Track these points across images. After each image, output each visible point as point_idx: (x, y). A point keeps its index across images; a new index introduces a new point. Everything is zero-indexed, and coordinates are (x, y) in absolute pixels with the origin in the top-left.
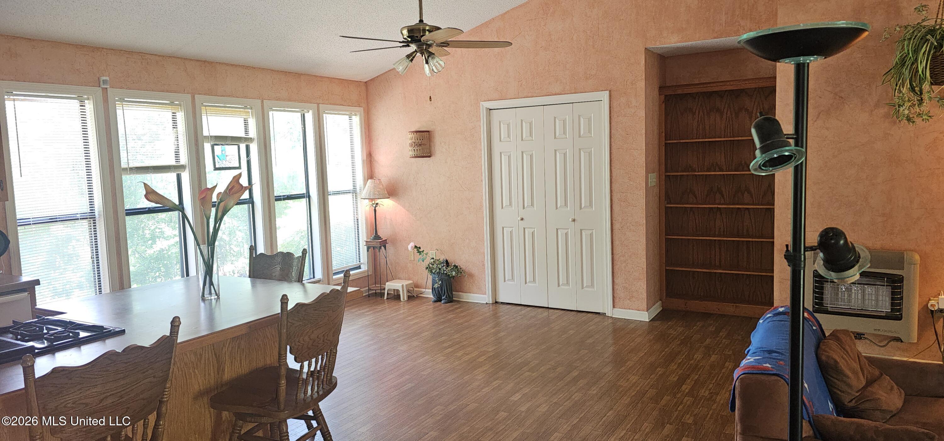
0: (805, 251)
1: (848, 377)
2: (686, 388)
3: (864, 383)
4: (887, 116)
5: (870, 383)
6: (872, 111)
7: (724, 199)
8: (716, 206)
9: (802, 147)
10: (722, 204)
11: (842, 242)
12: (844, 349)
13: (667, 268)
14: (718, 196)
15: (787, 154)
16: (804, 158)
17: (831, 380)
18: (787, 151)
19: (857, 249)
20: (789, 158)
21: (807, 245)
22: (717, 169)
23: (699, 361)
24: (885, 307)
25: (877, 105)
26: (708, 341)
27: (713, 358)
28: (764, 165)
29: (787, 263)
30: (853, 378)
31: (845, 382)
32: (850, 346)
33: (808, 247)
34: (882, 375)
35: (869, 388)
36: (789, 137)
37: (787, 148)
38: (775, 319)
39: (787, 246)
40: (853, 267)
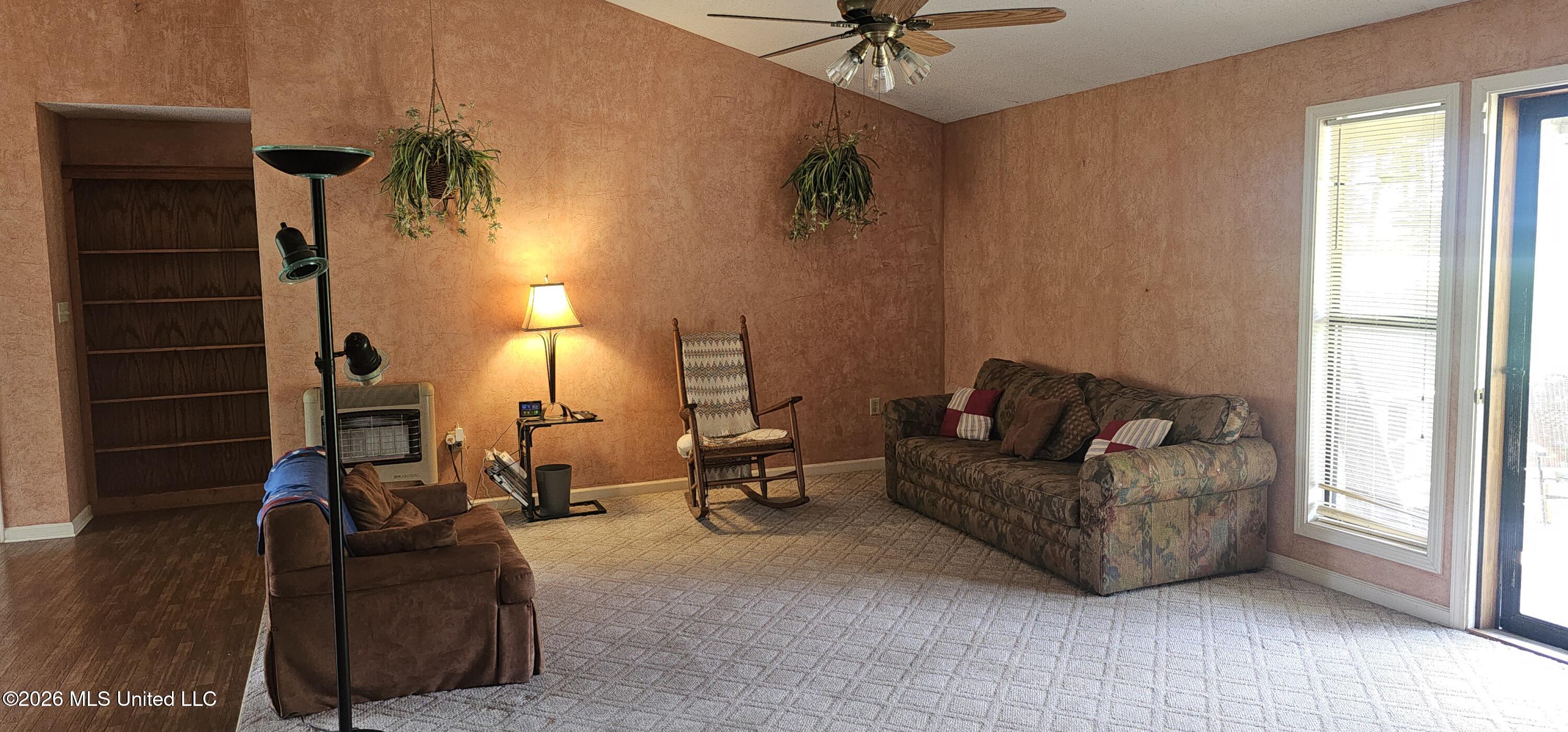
0: (334, 357)
1: (375, 506)
2: (166, 595)
3: (390, 513)
4: (388, 229)
5: (395, 512)
6: (372, 222)
7: (183, 338)
8: (173, 349)
9: (324, 257)
10: (182, 346)
11: (366, 345)
12: (368, 482)
13: (98, 451)
14: (173, 333)
15: (312, 263)
16: (326, 270)
17: (358, 514)
18: (312, 261)
19: (378, 353)
20: (315, 267)
21: (335, 351)
22: (169, 294)
23: (176, 564)
24: (403, 449)
25: (377, 217)
26: (182, 541)
27: (196, 556)
28: (292, 275)
29: (318, 370)
30: (379, 507)
31: (372, 513)
32: (373, 479)
33: (336, 353)
34: (406, 503)
35: (395, 516)
36: (312, 248)
37: (312, 259)
38: (290, 462)
39: (317, 353)
40: (377, 368)
